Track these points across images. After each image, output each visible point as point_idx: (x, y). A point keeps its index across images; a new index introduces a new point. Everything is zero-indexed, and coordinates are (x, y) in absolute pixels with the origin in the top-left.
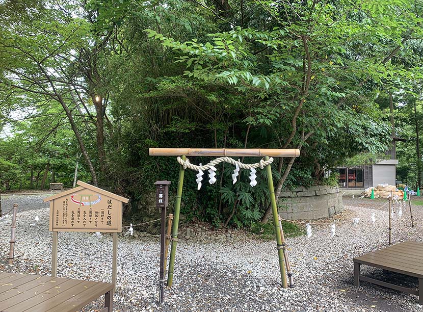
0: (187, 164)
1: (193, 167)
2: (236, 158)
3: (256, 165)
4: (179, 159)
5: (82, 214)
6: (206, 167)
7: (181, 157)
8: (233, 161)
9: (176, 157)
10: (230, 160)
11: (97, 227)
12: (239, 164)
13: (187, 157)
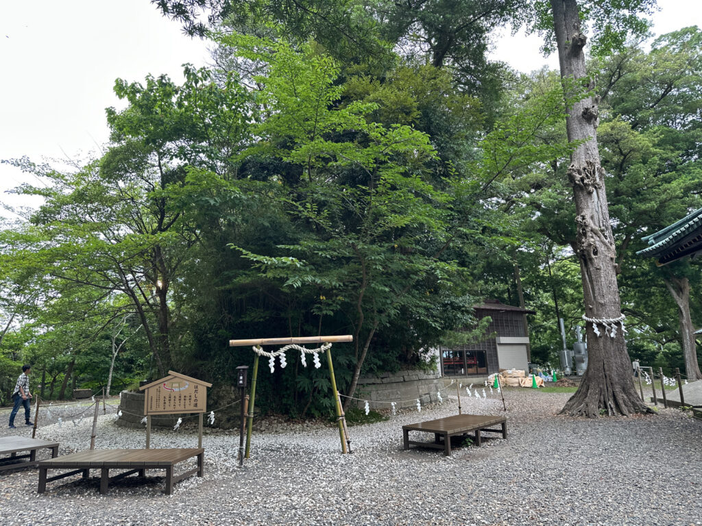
0: (261, 351)
1: (266, 354)
2: (301, 345)
3: (318, 350)
4: (254, 348)
5: (172, 399)
6: (276, 354)
7: (256, 346)
8: (300, 347)
9: (252, 346)
10: (297, 347)
11: (186, 409)
12: (303, 350)
13: (261, 346)
